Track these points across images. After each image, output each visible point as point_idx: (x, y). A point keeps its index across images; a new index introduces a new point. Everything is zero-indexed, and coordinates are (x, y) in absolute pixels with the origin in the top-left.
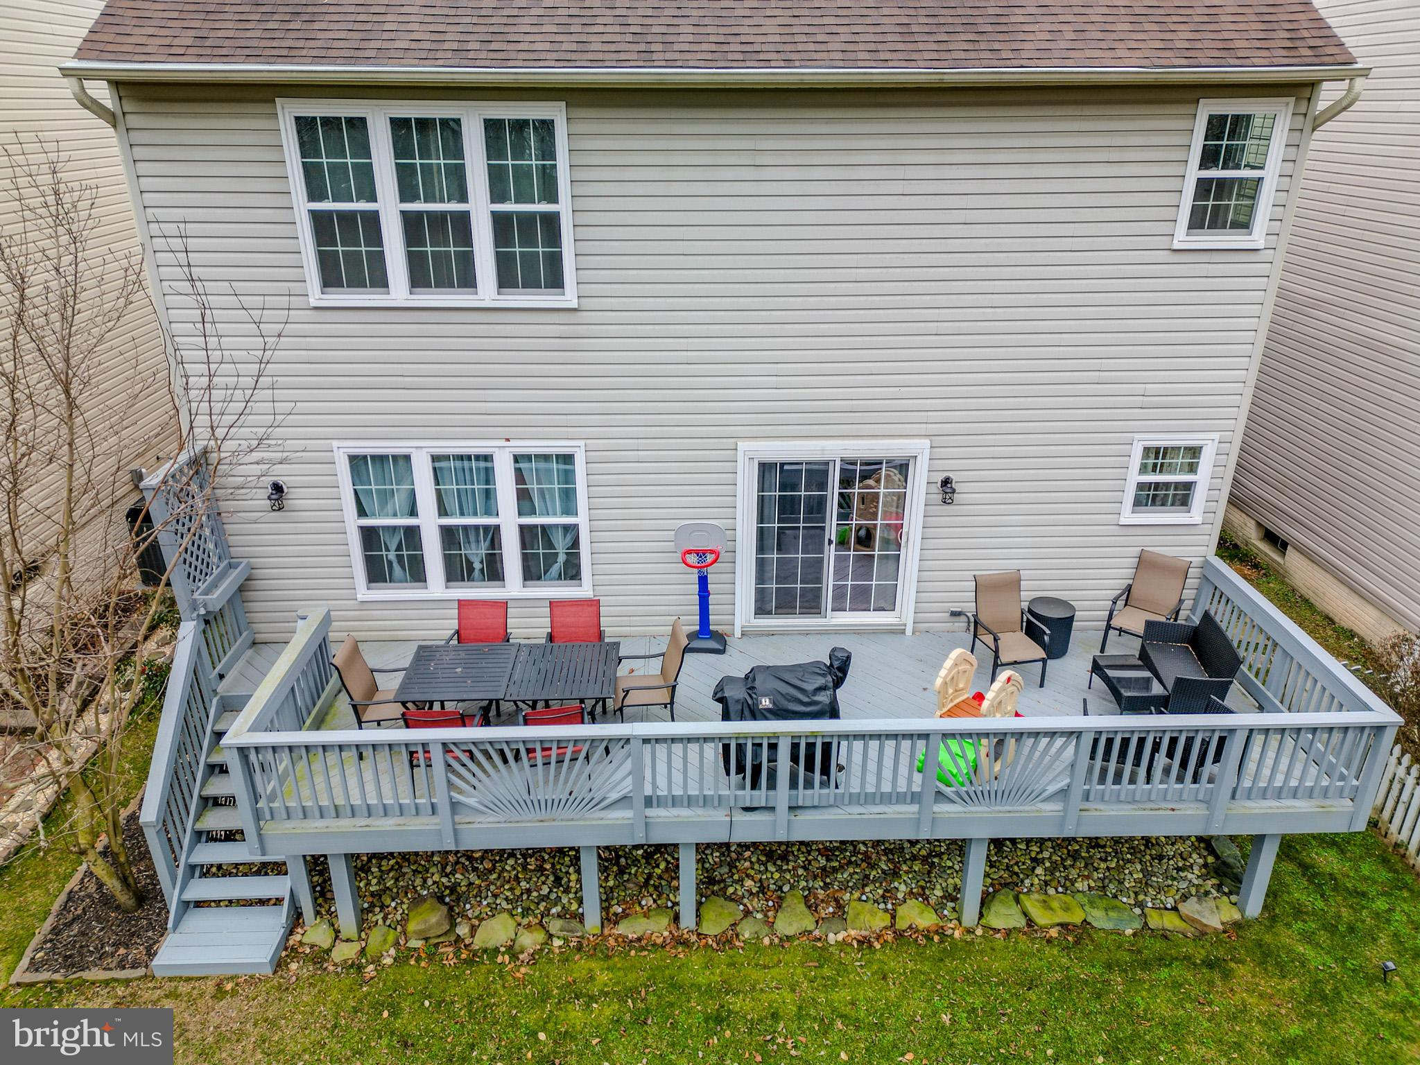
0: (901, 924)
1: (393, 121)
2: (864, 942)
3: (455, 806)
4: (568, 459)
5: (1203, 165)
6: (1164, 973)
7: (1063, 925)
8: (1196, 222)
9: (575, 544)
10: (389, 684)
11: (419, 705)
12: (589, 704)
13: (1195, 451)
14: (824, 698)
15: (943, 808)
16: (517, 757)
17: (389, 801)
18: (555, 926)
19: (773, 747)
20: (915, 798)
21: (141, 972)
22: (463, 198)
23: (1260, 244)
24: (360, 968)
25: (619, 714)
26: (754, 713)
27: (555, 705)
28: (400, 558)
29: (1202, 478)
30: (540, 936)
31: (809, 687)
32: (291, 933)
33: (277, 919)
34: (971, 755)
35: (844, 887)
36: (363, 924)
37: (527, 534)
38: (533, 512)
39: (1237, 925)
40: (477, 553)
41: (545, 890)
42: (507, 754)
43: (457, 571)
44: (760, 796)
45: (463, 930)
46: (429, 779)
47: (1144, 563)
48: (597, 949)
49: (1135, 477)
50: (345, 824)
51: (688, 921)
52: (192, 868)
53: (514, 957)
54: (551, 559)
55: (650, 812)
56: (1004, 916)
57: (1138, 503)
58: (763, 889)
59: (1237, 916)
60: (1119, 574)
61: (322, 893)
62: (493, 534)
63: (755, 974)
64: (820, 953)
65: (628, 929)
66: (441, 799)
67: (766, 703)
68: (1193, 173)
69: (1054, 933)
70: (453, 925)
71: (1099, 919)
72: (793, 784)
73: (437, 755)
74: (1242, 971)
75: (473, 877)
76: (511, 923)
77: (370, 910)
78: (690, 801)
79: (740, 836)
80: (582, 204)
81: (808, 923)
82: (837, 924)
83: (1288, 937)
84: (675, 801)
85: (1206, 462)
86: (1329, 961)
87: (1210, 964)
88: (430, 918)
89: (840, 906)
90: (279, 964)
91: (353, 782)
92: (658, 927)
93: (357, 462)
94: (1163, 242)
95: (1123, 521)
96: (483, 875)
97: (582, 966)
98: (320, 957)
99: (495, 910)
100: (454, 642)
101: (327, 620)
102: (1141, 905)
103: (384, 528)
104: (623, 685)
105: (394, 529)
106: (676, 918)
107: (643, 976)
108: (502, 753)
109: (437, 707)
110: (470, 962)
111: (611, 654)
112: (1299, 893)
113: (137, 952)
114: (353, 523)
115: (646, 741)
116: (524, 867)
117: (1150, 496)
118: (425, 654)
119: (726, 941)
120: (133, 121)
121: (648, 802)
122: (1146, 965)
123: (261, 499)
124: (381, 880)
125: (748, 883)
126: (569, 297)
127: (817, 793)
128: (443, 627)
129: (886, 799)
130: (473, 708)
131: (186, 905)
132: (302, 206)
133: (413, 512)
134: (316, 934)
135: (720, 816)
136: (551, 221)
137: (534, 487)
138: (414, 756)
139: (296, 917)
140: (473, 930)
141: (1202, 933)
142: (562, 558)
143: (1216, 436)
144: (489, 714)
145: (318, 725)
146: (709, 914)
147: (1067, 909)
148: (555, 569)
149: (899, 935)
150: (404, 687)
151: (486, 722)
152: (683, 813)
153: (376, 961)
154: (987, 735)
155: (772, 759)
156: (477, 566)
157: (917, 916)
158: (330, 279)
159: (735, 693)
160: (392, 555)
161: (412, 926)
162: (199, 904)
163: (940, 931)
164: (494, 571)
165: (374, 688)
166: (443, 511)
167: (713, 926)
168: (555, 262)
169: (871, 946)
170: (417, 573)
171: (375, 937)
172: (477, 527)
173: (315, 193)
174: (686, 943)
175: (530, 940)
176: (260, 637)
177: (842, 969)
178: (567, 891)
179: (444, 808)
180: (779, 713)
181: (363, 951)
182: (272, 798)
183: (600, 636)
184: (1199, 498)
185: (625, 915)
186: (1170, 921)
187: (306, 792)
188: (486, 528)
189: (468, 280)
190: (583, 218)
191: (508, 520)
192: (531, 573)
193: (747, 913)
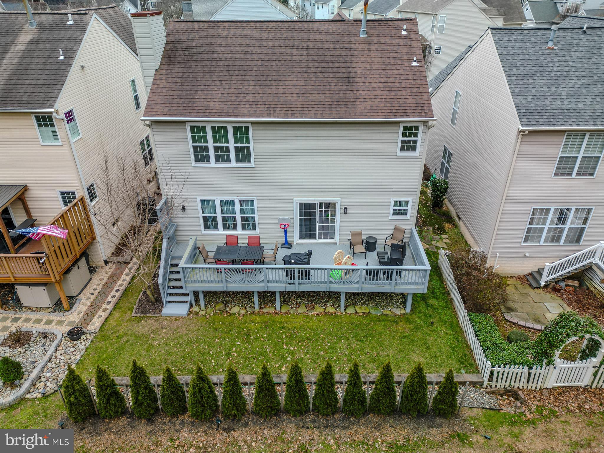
0: (327, 311)
1: (212, 127)
2: (317, 315)
3: (227, 281)
4: (252, 201)
5: (403, 136)
6: (383, 323)
7: (364, 313)
8: (402, 149)
9: (255, 221)
10: (212, 254)
11: (218, 260)
12: (256, 260)
13: (407, 202)
14: (306, 260)
15: (332, 285)
16: (240, 272)
17: (213, 280)
18: (248, 309)
19: (294, 271)
20: (326, 282)
21: (159, 315)
22: (228, 142)
23: (418, 154)
24: (206, 316)
25: (263, 263)
26: (290, 263)
27: (249, 260)
28: (212, 224)
29: (409, 208)
30: (245, 311)
31: (303, 258)
32: (190, 308)
33: (187, 306)
34: (340, 274)
35: (315, 303)
36: (206, 307)
37: (243, 219)
38: (244, 213)
39: (404, 314)
40: (231, 223)
41: (246, 302)
42: (238, 271)
43: (226, 227)
44: (292, 281)
45: (228, 309)
46: (221, 275)
47: (396, 229)
48: (258, 314)
49: (392, 208)
50: (203, 285)
51: (278, 308)
52: (168, 294)
53: (239, 315)
54: (249, 224)
55: (268, 284)
56: (350, 310)
57: (393, 214)
58: (296, 303)
59: (404, 312)
60: (391, 231)
61: (197, 301)
62: (235, 218)
63: (292, 320)
64: (307, 316)
65: (265, 310)
66: (224, 280)
67: (293, 261)
68: (401, 138)
69: (361, 314)
70: (226, 308)
71: (372, 312)
72: (299, 279)
73: (223, 270)
74: (401, 323)
75: (230, 299)
76: (239, 308)
77: (207, 304)
78: (277, 282)
79: (288, 290)
80: (255, 144)
81: (305, 310)
82: (312, 311)
83: (415, 318)
84: (274, 282)
85: (410, 204)
86: (422, 322)
87: (394, 322)
88: (221, 306)
89: (314, 307)
90: (188, 315)
91: (205, 275)
92: (272, 310)
93: (202, 201)
94: (394, 154)
95: (390, 218)
96: (233, 298)
97: (254, 317)
98: (197, 314)
99: (235, 305)
100: (225, 245)
101: (196, 240)
102: (383, 309)
103: (209, 217)
104: (264, 256)
105: (211, 217)
106: (276, 309)
107: (267, 320)
108: (236, 270)
109: (222, 260)
110: (230, 316)
111: (262, 249)
112: (423, 308)
113: (157, 311)
114: (201, 215)
115: (267, 269)
116: (242, 297)
117: (397, 212)
118: (219, 248)
119: (286, 313)
120: (154, 126)
121: (268, 282)
122: (380, 321)
123: (179, 209)
124: (209, 298)
125: (293, 302)
126: (252, 165)
127: (304, 281)
128: (223, 241)
129: (319, 282)
130: (230, 261)
131: (167, 302)
132: (191, 144)
133: (215, 213)
134: (195, 309)
135: (284, 285)
136: (248, 148)
137: (244, 207)
138: (218, 270)
139: (191, 305)
140: (230, 309)
141: (395, 315)
142: (251, 224)
143: (412, 198)
144: (234, 262)
145: (195, 263)
146: (283, 308)
147: (365, 309)
148: (250, 227)
149: (326, 313)
150: (215, 256)
151: (233, 264)
152: (276, 284)
153: (209, 315)
154: (344, 269)
155: (294, 273)
156: (231, 226)
157: (330, 309)
158: (197, 160)
159: (287, 259)
160: (210, 223)
161: (217, 308)
162: (169, 302)
163: (335, 313)
164: (235, 227)
165: (208, 255)
166: (222, 213)
167: (284, 310)
168: (249, 156)
169: (319, 315)
170: (216, 228)
171: (209, 310)
172: (231, 217)
173: (194, 141)
174: (277, 314)
175: (243, 312)
176: (178, 241)
177: (311, 319)
178: (251, 302)
179: (224, 281)
180: (296, 263)
181: (206, 313)
182: (188, 278)
183: (260, 244)
184: (409, 213)
185: (264, 307)
186: (388, 313)
187: (195, 277)
188: (233, 217)
189: (229, 161)
190: (256, 148)
191: (238, 215)
192: (244, 227)
193: (292, 308)
